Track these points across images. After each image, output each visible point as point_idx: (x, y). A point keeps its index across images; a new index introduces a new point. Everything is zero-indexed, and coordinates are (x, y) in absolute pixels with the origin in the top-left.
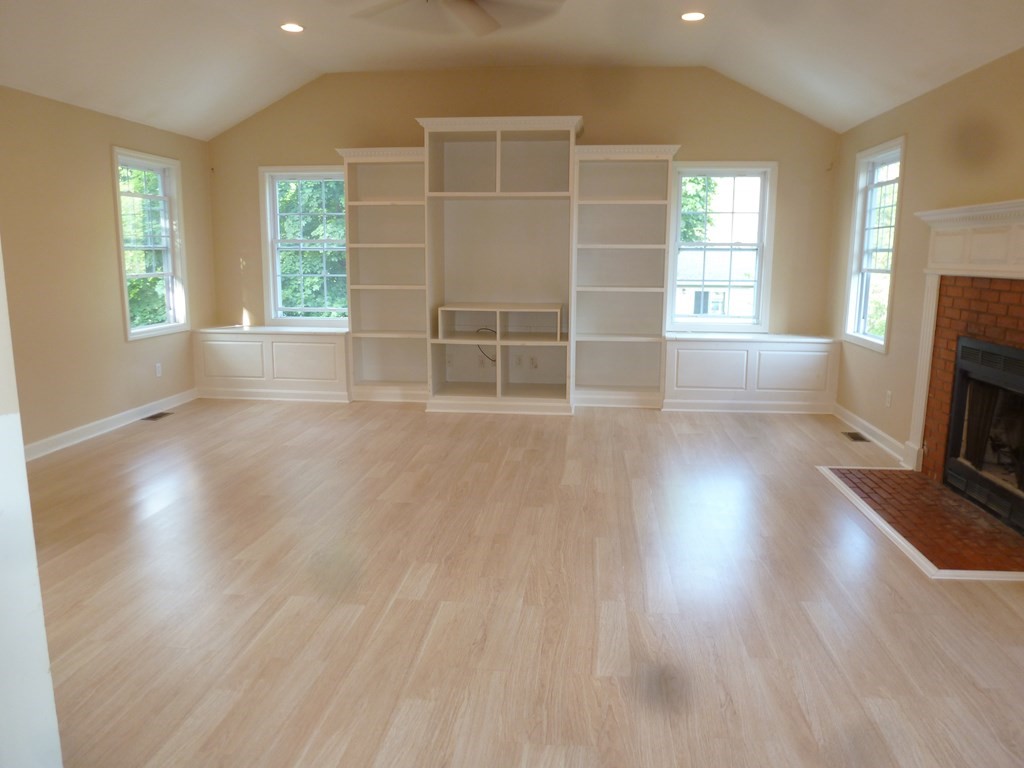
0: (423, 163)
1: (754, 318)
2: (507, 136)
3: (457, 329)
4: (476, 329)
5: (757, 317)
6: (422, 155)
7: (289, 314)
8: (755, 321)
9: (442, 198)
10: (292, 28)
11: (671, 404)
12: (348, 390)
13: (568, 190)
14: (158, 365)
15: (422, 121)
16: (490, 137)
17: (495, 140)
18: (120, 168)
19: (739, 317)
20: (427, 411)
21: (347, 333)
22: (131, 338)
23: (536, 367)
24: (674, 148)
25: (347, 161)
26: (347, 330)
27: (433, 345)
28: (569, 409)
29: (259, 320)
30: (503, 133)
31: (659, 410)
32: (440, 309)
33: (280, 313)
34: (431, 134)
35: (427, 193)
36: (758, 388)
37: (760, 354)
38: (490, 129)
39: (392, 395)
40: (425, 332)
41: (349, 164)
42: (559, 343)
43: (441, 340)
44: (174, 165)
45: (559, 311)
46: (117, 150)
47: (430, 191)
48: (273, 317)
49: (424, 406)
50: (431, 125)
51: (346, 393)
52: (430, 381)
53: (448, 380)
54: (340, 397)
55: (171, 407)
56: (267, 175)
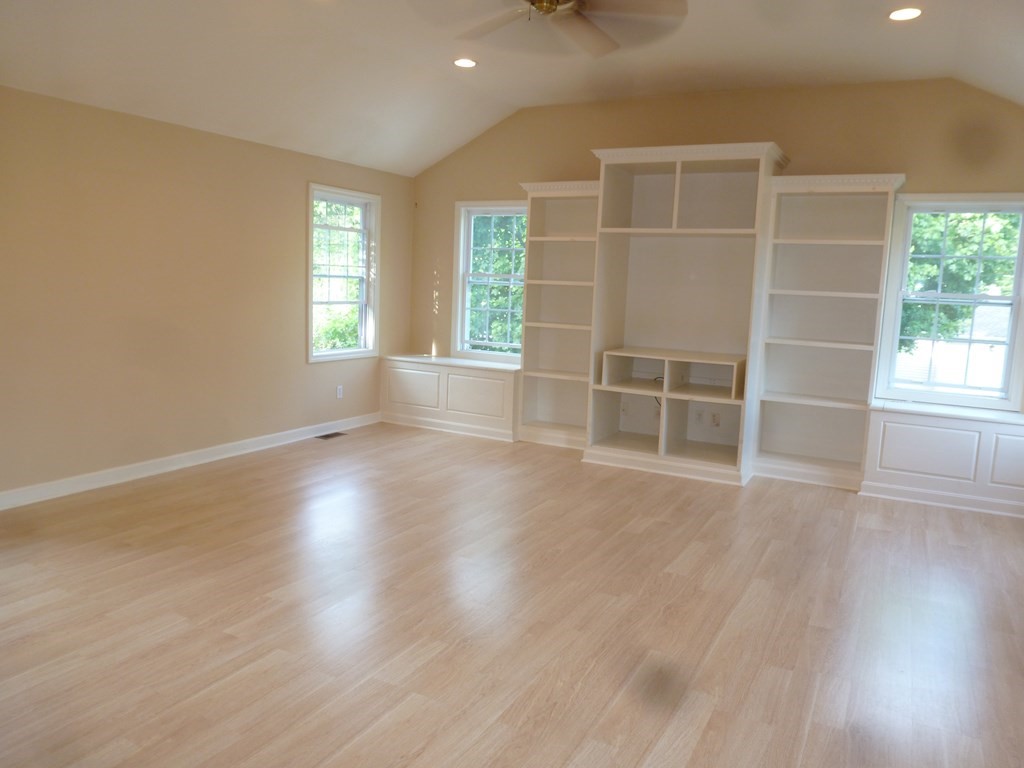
0: (597, 197)
1: (1002, 390)
2: (689, 167)
3: (635, 375)
4: (653, 377)
5: (1006, 389)
6: (597, 189)
7: (474, 347)
8: (1002, 395)
9: (629, 235)
10: (465, 63)
11: (869, 488)
12: (514, 429)
13: (753, 227)
14: (340, 387)
15: (598, 153)
16: (668, 168)
17: (674, 172)
18: (315, 203)
19: (980, 388)
20: (583, 460)
21: (517, 372)
22: (311, 360)
23: (718, 425)
24: (899, 179)
25: (531, 195)
26: (518, 367)
27: (594, 390)
28: (739, 478)
29: (445, 352)
30: (683, 163)
31: (856, 492)
32: (605, 353)
33: (467, 346)
34: (608, 167)
35: (600, 229)
36: (993, 482)
37: (997, 439)
38: (669, 159)
39: (557, 439)
40: (587, 374)
41: (534, 200)
42: (732, 401)
43: (605, 386)
44: (376, 200)
45: (735, 365)
46: (313, 186)
47: (603, 226)
48: (459, 349)
49: (580, 454)
50: (608, 156)
51: (511, 432)
52: (590, 429)
53: (621, 429)
54: (504, 434)
55: (349, 428)
56: (463, 210)
